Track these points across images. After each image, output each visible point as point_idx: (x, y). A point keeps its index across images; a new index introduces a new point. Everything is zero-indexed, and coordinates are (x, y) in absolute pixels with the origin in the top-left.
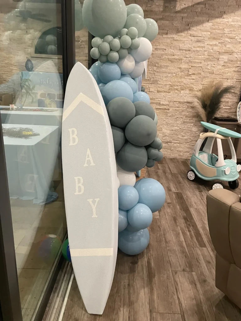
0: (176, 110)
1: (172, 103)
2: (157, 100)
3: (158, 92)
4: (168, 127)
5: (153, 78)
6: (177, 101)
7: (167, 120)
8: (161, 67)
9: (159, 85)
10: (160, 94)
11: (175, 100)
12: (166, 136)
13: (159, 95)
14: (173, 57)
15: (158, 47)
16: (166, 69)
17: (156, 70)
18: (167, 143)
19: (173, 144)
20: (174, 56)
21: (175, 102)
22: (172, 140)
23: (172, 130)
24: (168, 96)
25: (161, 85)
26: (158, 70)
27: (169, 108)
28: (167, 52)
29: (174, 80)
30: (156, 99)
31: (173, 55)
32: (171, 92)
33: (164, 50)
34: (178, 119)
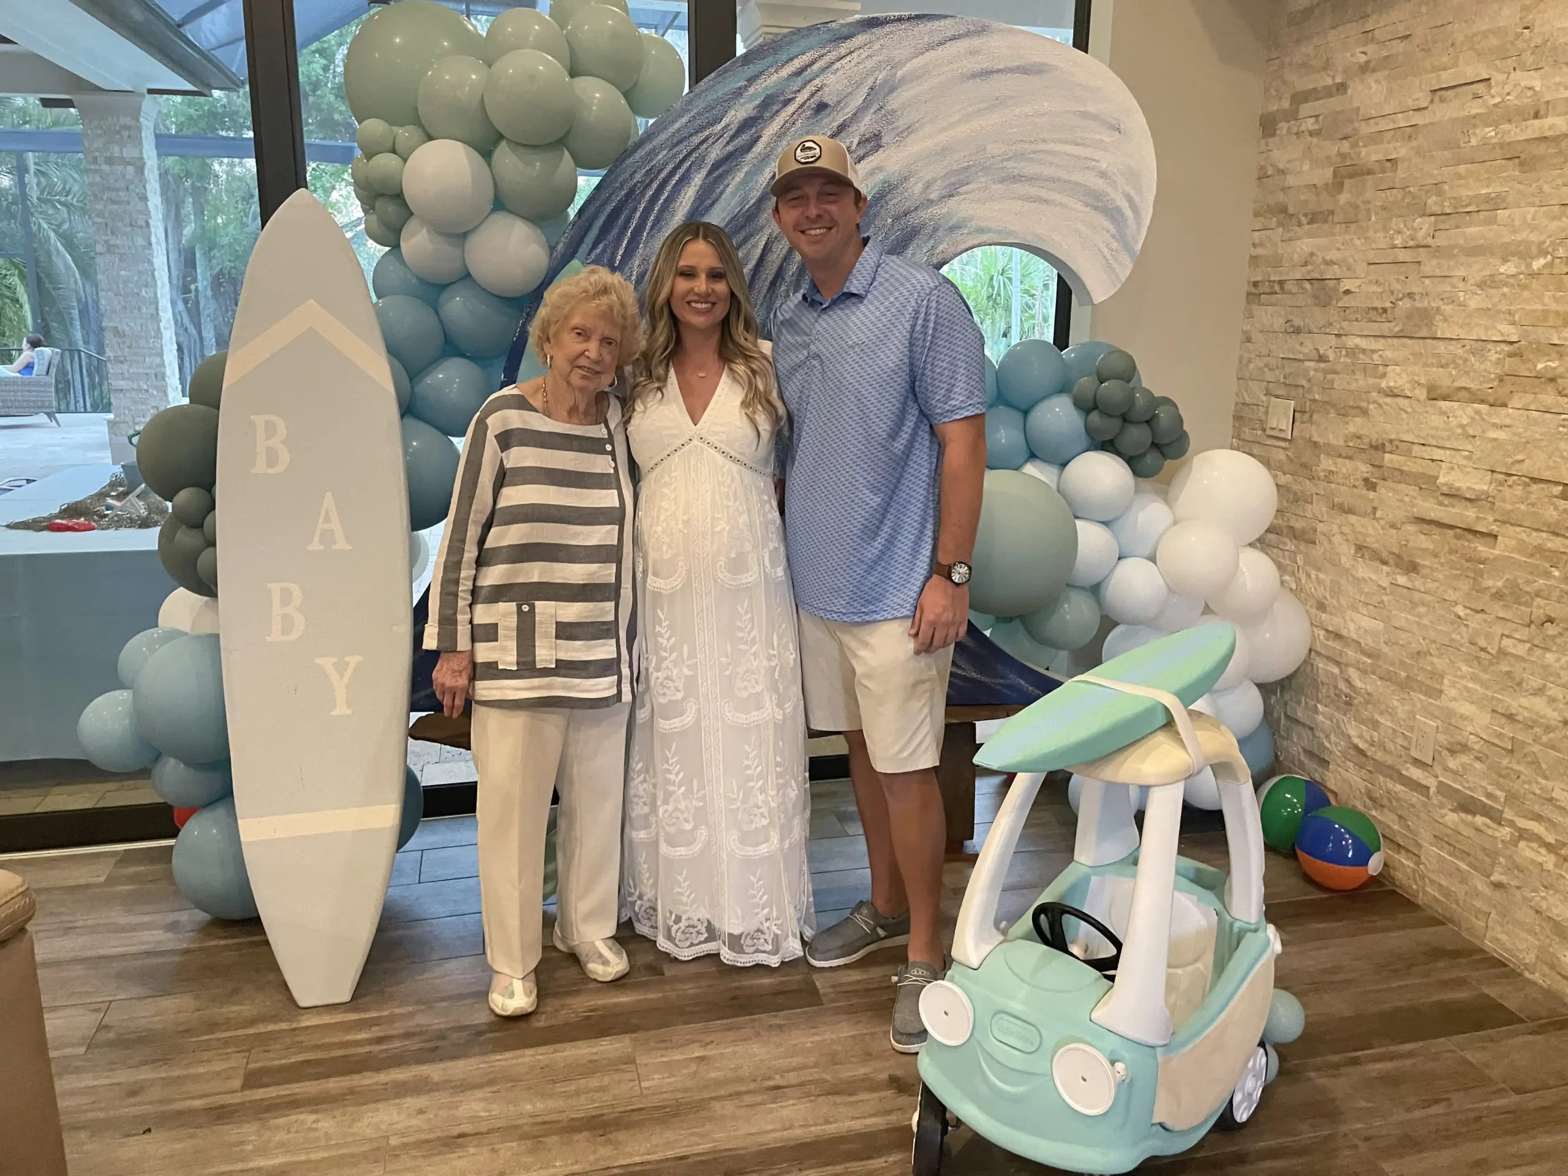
0: (1539, 550)
1: (1518, 491)
2: (1427, 453)
3: (1435, 394)
4: (1483, 684)
5: (1410, 295)
6: (1547, 475)
7: (1475, 622)
8: (1458, 214)
9: (1441, 347)
10: (1443, 413)
11: (1536, 464)
12: (1465, 748)
13: (1436, 420)
14: (1535, 128)
15: (1447, 78)
16: (1489, 222)
17: (1429, 241)
18: (1468, 806)
19: (1505, 832)
20: (1537, 123)
21: (1535, 480)
22: (1500, 794)
23: (1511, 717)
24: (1493, 434)
25: (1452, 347)
26: (1441, 240)
27: (1494, 528)
28: (1498, 100)
29: (1539, 307)
30: (1416, 449)
31: (1536, 116)
32: (1516, 402)
33: (1480, 88)
34: (1551, 630)
